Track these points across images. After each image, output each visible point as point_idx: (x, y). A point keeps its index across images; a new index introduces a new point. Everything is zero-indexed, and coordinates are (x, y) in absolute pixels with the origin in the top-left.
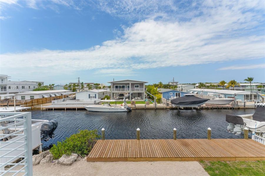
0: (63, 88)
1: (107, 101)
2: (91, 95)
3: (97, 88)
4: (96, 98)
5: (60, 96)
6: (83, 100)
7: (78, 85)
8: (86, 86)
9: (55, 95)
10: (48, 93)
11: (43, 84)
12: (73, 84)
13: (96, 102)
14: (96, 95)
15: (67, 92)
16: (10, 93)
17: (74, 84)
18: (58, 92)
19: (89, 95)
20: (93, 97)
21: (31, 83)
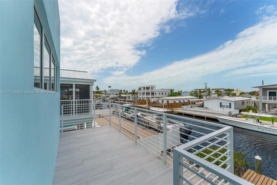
0: (189, 94)
1: (254, 114)
2: (223, 104)
3: (228, 95)
4: (230, 107)
5: (187, 102)
6: (212, 108)
7: (204, 92)
8: (214, 93)
9: (184, 101)
10: (178, 99)
11: (173, 91)
12: (198, 91)
13: (232, 114)
14: (230, 104)
15: (193, 99)
16: (156, 98)
17: (200, 90)
18: (186, 99)
19: (221, 103)
20: (227, 107)
21: (166, 90)
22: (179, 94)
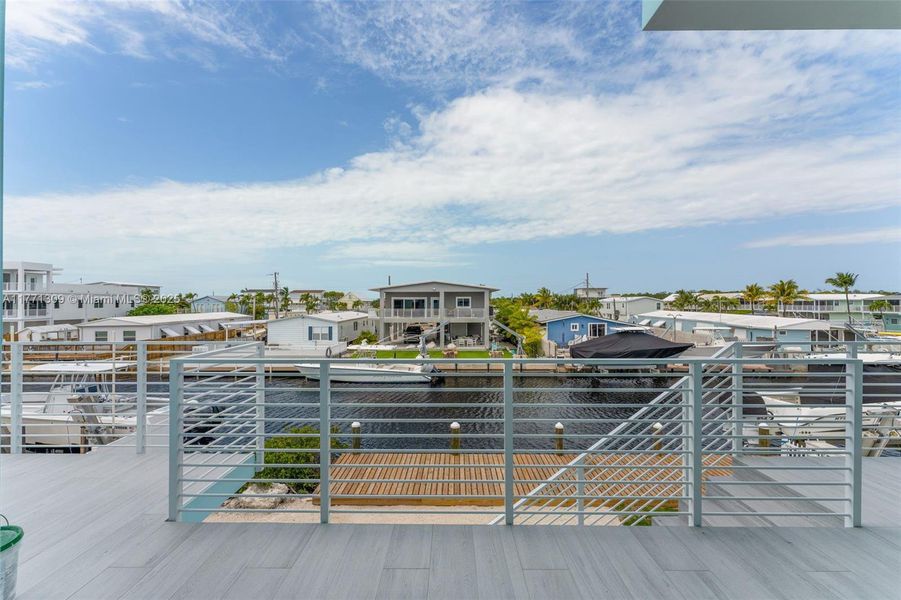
0: (222, 306)
1: (369, 347)
2: (315, 331)
3: (332, 307)
4: (330, 339)
5: (215, 333)
6: (290, 345)
7: (271, 298)
8: (298, 302)
9: (201, 329)
10: (179, 323)
11: (157, 292)
12: (254, 294)
13: (333, 353)
14: (330, 329)
15: (237, 320)
17: (260, 293)
18: (209, 321)
19: (310, 329)
20: (324, 337)
22: (183, 305)
